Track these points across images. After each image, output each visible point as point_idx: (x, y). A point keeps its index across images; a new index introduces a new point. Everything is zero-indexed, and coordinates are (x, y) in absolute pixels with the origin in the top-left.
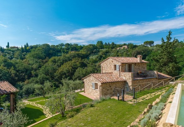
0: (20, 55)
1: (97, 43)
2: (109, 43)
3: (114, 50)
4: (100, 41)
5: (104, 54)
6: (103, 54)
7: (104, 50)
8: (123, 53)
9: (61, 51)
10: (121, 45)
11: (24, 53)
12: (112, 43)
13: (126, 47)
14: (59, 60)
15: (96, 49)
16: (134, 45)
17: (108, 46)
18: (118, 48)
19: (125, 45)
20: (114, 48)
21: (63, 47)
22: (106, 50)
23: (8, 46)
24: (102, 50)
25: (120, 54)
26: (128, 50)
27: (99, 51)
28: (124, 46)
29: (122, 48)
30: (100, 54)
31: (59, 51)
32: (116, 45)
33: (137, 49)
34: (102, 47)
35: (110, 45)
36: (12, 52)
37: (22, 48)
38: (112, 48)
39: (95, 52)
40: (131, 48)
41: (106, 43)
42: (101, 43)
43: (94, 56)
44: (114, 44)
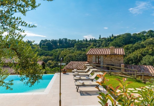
0: (105, 44)
9: (142, 38)
11: (109, 42)
14: (132, 47)
21: (145, 34)
23: (100, 38)
31: (139, 39)
36: (101, 42)
37: (108, 38)
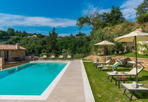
1: (8, 30)
2: (20, 31)
3: (25, 37)
4: (11, 29)
5: (15, 41)
6: (13, 41)
7: (15, 37)
8: (32, 41)
10: (31, 34)
12: (24, 31)
13: (36, 36)
15: (6, 35)
16: (43, 35)
17: (19, 34)
18: (29, 37)
19: (35, 34)
20: (25, 36)
22: (17, 38)
24: (13, 37)
25: (30, 42)
26: (37, 39)
27: (9, 38)
28: (34, 36)
29: (32, 37)
30: (10, 40)
32: (27, 33)
33: (44, 39)
34: (13, 34)
35: (21, 33)
38: (23, 36)
39: (5, 39)
40: (39, 38)
41: (17, 31)
42: (13, 30)
43: (3, 42)
44: (25, 33)
